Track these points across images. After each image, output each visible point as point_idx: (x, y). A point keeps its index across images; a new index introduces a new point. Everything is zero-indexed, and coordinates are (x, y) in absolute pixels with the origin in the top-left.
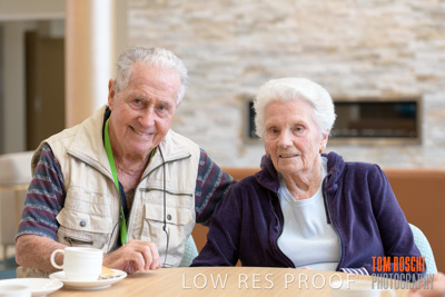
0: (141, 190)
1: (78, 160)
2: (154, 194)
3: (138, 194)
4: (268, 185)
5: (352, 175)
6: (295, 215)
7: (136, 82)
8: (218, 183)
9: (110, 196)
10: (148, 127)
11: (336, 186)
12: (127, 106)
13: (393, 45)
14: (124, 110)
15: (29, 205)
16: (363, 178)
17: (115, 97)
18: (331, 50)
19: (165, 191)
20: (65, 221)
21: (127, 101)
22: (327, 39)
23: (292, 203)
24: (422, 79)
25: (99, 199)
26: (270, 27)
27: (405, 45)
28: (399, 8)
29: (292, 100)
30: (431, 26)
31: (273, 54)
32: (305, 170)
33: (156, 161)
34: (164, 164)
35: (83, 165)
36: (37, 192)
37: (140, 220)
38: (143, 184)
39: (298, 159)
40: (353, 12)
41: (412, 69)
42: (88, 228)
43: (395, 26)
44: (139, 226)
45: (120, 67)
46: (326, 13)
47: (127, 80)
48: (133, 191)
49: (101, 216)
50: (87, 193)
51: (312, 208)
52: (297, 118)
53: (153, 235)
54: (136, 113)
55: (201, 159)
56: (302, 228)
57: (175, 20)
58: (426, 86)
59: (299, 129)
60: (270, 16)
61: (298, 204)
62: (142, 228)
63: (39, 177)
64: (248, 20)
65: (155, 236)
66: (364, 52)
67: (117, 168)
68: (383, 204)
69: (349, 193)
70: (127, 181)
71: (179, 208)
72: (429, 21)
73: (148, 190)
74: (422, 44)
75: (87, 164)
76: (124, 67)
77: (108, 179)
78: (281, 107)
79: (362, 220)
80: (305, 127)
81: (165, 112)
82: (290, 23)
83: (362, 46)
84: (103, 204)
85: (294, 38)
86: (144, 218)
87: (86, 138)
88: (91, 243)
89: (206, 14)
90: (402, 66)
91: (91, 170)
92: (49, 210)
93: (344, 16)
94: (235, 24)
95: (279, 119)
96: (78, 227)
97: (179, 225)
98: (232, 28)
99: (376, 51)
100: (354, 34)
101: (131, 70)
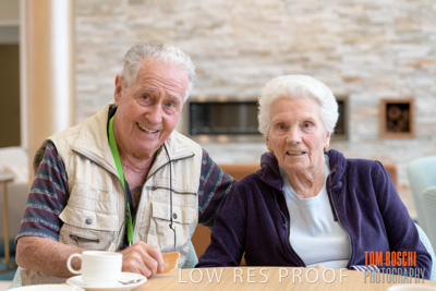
0: (148, 188)
1: (83, 157)
2: (160, 193)
3: (145, 192)
4: (272, 182)
5: (356, 172)
6: (301, 213)
7: (144, 77)
8: (219, 183)
9: (116, 193)
10: (155, 124)
11: (340, 183)
12: (135, 101)
13: (322, 49)
14: (131, 106)
15: (30, 205)
16: (367, 175)
17: (122, 92)
18: (265, 54)
19: (171, 190)
20: (69, 219)
21: (135, 96)
22: (261, 44)
23: (298, 201)
24: (348, 80)
25: (105, 196)
26: (208, 32)
27: (333, 49)
28: (327, 15)
29: (301, 97)
30: (357, 32)
31: (211, 58)
32: (311, 168)
33: (162, 159)
34: (170, 162)
35: (88, 162)
36: (39, 191)
37: (146, 218)
38: (149, 183)
39: (305, 157)
40: (284, 19)
41: (339, 71)
42: (94, 226)
43: (324, 31)
44: (146, 224)
45: (127, 63)
46: (260, 19)
47: (135, 76)
48: (139, 190)
49: (107, 214)
50: (92, 190)
51: (319, 206)
52: (307, 115)
53: (160, 234)
54: (144, 109)
55: (203, 159)
56: (309, 226)
57: (119, 27)
58: (352, 86)
59: (307, 126)
60: (208, 23)
61: (304, 202)
62: (149, 226)
63: (41, 176)
64: (188, 26)
65: (162, 234)
66: (295, 56)
67: (123, 165)
68: (388, 201)
69: (354, 191)
70: (133, 179)
71: (183, 206)
72: (355, 27)
73: (154, 188)
74: (348, 48)
75: (92, 162)
76: (132, 62)
77: (113, 176)
78: (291, 104)
79: (369, 217)
80: (313, 124)
81: (172, 108)
82: (227, 29)
83: (293, 50)
84: (109, 201)
85: (230, 43)
86: (151, 216)
87: (90, 136)
88: (97, 241)
89: (149, 20)
90: (330, 68)
91: (96, 167)
92: (49, 210)
93: (277, 22)
94: (175, 30)
95: (288, 116)
96: (84, 225)
97: (184, 224)
98: (172, 34)
99: (306, 55)
100: (286, 39)
101: (139, 66)
